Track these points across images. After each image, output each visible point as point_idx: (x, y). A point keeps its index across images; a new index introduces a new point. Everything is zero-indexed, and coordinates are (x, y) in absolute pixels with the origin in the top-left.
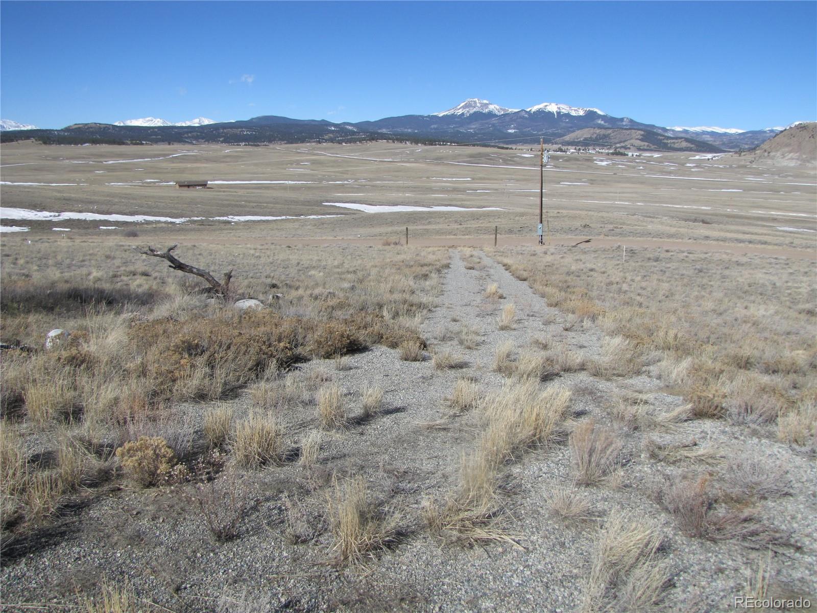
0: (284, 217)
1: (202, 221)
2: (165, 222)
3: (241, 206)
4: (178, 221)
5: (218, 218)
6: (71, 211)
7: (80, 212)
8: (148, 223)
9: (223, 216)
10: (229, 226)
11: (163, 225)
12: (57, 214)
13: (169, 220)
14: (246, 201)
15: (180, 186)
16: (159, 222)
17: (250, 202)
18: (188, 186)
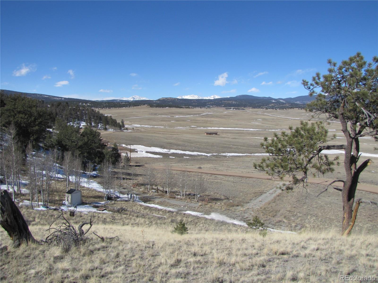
0: (246, 154)
1: (216, 155)
2: (204, 155)
3: (231, 148)
4: (208, 155)
5: (222, 154)
6: (173, 149)
7: (176, 150)
8: (199, 155)
9: (224, 153)
10: (226, 159)
11: (204, 157)
12: (169, 150)
13: (206, 154)
14: (232, 145)
15: (207, 134)
16: (202, 155)
17: (234, 145)
18: (210, 134)
